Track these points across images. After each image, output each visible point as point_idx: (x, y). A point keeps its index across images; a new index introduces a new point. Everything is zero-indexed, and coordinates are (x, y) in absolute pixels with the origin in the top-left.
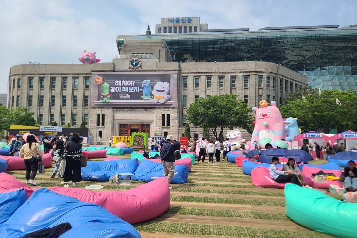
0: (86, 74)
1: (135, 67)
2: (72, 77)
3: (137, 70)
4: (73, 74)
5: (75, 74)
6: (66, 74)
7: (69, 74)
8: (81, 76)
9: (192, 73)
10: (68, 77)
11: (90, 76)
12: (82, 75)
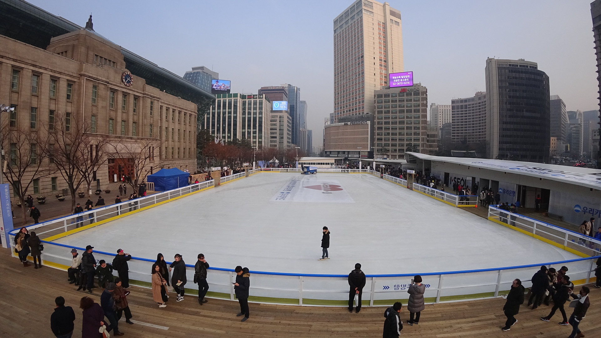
0: (71, 76)
1: (128, 85)
2: (49, 76)
3: (129, 88)
4: (52, 71)
8: (64, 77)
9: (166, 104)
10: (44, 74)
11: (76, 80)
12: (66, 76)
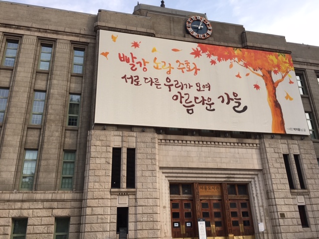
1: (201, 37)
5: (46, 31)
6: (18, 27)
7: (28, 28)
